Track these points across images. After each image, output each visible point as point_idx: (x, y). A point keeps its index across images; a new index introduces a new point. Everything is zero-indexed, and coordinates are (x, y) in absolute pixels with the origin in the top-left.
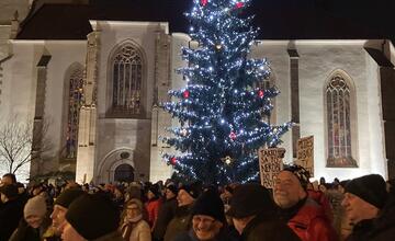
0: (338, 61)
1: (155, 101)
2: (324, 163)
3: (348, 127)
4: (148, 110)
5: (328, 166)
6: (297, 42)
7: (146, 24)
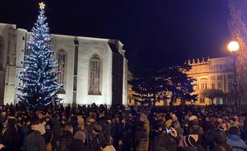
0: (96, 48)
1: (8, 63)
2: (87, 93)
3: (99, 78)
4: (4, 67)
5: (89, 94)
6: (79, 37)
7: (5, 24)
